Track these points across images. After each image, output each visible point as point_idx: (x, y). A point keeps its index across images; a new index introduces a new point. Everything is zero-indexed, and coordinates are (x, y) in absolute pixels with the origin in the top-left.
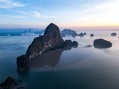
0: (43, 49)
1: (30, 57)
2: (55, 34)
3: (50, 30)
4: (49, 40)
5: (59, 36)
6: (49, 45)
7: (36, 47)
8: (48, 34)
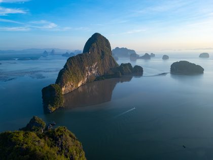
0: (83, 77)
1: (63, 89)
2: (102, 52)
3: (95, 44)
4: (93, 62)
5: (110, 56)
6: (94, 72)
7: (71, 74)
8: (91, 52)
